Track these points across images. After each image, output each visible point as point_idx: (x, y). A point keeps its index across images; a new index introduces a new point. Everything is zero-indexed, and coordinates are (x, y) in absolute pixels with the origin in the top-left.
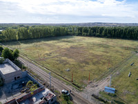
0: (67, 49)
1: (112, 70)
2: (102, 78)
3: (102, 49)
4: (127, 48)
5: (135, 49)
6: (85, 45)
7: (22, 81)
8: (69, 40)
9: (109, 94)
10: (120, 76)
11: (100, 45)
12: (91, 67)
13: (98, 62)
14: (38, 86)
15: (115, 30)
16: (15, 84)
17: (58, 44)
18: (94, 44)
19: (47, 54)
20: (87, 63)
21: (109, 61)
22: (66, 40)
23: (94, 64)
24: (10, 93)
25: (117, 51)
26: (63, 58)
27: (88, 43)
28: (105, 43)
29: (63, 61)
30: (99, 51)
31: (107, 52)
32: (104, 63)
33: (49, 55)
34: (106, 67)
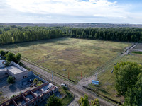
0: (63, 52)
1: (99, 69)
2: (91, 75)
3: (93, 51)
4: (115, 50)
5: (121, 51)
6: (79, 47)
7: (29, 79)
8: (64, 42)
9: (95, 85)
10: (105, 73)
11: (92, 48)
12: (84, 66)
13: (89, 63)
14: (43, 82)
15: (106, 33)
16: (24, 81)
17: (54, 47)
18: (87, 47)
19: (45, 56)
20: (80, 64)
21: (98, 62)
22: (61, 42)
23: (86, 64)
24: (22, 88)
25: (106, 53)
26: (60, 60)
27: (81, 46)
28: (96, 45)
29: (60, 62)
30: (90, 53)
31: (98, 54)
32: (94, 63)
33: (47, 57)
34: (95, 67)
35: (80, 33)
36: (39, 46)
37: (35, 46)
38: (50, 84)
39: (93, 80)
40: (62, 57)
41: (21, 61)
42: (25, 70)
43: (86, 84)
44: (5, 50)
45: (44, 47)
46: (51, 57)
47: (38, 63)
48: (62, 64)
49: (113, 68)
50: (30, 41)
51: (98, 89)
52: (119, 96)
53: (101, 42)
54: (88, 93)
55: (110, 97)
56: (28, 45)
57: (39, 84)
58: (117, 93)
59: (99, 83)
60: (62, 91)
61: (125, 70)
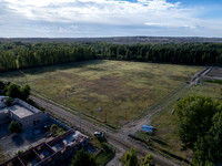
1: (153, 107)
3: (144, 80)
4: (177, 78)
5: (186, 79)
6: (121, 74)
7: (44, 124)
8: (97, 66)
9: (147, 134)
10: (162, 113)
11: (141, 74)
12: (129, 104)
13: (137, 98)
14: (65, 129)
16: (36, 129)
17: (83, 74)
18: (134, 73)
19: (68, 89)
20: (124, 100)
21: (151, 97)
22: (93, 66)
23: (132, 100)
25: (164, 83)
27: (125, 72)
28: (148, 70)
29: (93, 98)
30: (139, 84)
32: (145, 99)
33: (72, 90)
34: (146, 104)
35: (122, 52)
36: (58, 73)
37: (53, 73)
38: (77, 133)
39: (143, 125)
40: (95, 90)
41: (30, 97)
42: (37, 111)
43: (133, 131)
44: (5, 80)
45: (66, 75)
46: (77, 91)
47: (57, 99)
48: (95, 101)
49: (175, 106)
50: (44, 65)
51: (151, 139)
52: (184, 149)
53: (156, 65)
54: (136, 146)
55: (171, 152)
56: (42, 73)
57: (60, 133)
58: (180, 144)
59: (154, 130)
60: (95, 143)
61: (192, 108)
